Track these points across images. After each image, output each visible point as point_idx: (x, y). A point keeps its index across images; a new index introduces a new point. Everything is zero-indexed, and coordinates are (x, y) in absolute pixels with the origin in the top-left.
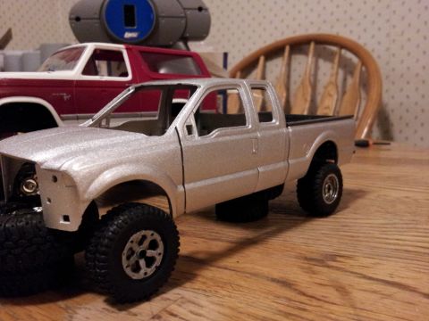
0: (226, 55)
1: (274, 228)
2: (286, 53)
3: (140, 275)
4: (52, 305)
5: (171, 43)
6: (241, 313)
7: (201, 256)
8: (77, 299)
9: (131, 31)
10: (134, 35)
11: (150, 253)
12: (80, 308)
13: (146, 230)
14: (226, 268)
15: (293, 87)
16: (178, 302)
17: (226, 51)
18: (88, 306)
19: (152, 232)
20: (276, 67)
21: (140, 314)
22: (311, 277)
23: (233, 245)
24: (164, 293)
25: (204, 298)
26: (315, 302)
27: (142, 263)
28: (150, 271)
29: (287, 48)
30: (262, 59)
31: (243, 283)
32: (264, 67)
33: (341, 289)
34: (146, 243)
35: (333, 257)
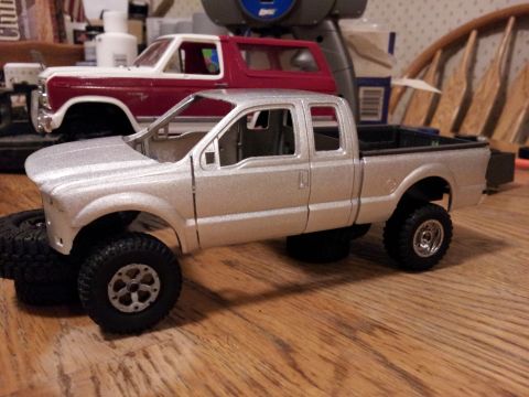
0: (393, 36)
1: (339, 276)
2: (509, 29)
3: (130, 309)
4: (55, 320)
5: (315, 22)
6: (211, 370)
7: (228, 296)
8: (78, 319)
9: (267, 7)
10: (270, 12)
11: (145, 287)
12: (74, 329)
13: (138, 263)
14: (241, 316)
15: (513, 76)
16: (162, 344)
17: (393, 31)
18: (83, 329)
19: (146, 266)
20: (493, 46)
21: (120, 347)
22: (322, 347)
23: (275, 289)
24: (158, 330)
25: (190, 344)
26: (298, 379)
27: (134, 296)
28: (142, 306)
29: (512, 20)
30: (473, 34)
31: (242, 337)
32: (476, 45)
33: (341, 370)
34: (139, 277)
35: (372, 327)
